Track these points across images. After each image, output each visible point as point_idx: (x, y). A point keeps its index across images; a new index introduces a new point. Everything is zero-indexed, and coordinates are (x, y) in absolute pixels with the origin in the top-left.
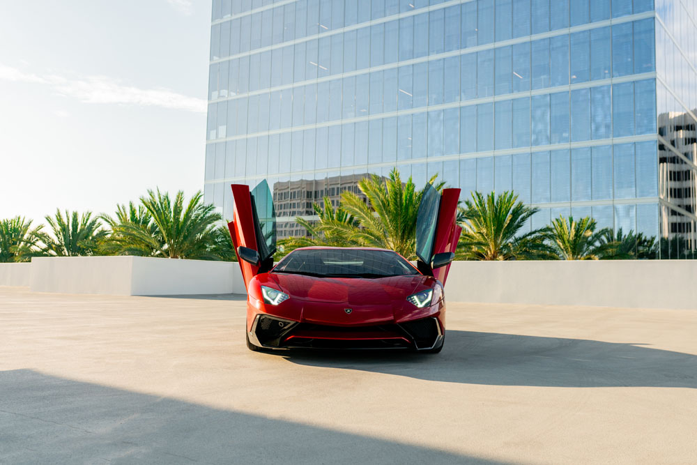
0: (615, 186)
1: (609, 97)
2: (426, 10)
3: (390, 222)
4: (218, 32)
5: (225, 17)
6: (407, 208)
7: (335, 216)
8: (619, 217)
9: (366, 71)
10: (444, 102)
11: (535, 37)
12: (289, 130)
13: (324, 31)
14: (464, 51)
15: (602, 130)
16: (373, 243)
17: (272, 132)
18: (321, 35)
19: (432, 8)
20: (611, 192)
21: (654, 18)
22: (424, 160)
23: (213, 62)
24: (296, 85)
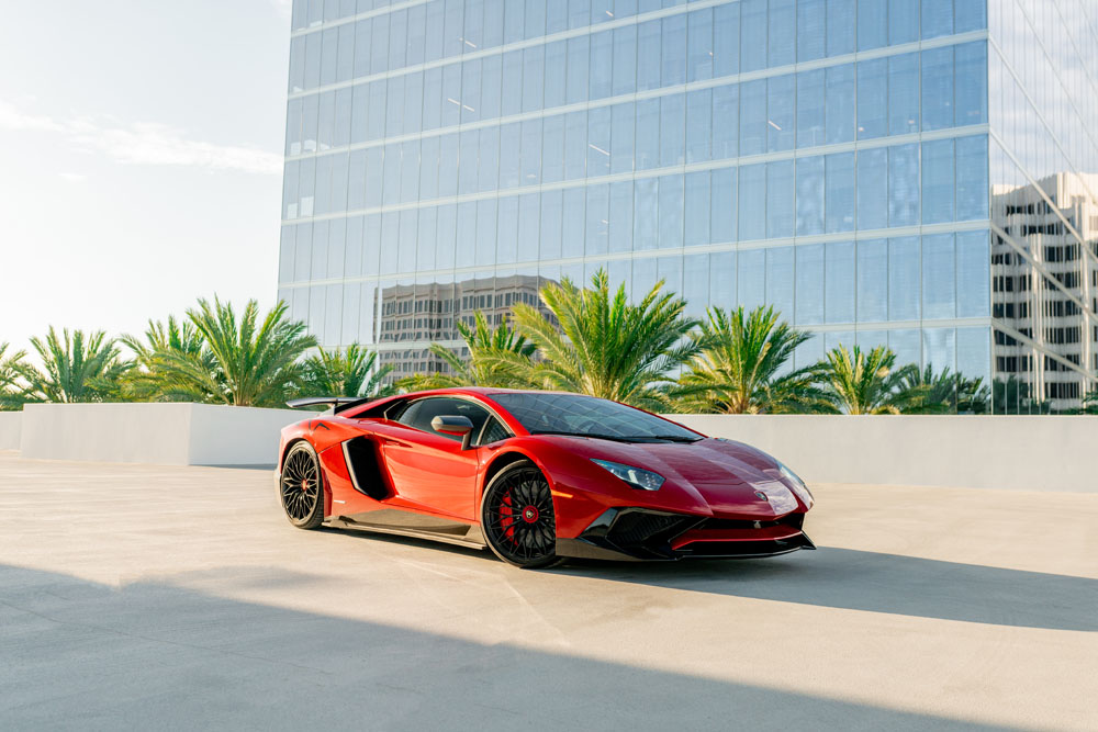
0: (924, 299)
1: (917, 162)
2: (632, 20)
3: (589, 352)
4: (300, 49)
5: (312, 25)
6: (616, 330)
7: (492, 341)
8: (929, 347)
9: (538, 114)
10: (659, 164)
11: (804, 67)
12: (414, 205)
13: (471, 50)
14: (692, 87)
15: (905, 213)
16: (563, 385)
17: (386, 209)
18: (468, 57)
19: (642, 18)
20: (918, 308)
21: (987, 40)
22: (627, 256)
23: (292, 97)
24: (426, 134)
